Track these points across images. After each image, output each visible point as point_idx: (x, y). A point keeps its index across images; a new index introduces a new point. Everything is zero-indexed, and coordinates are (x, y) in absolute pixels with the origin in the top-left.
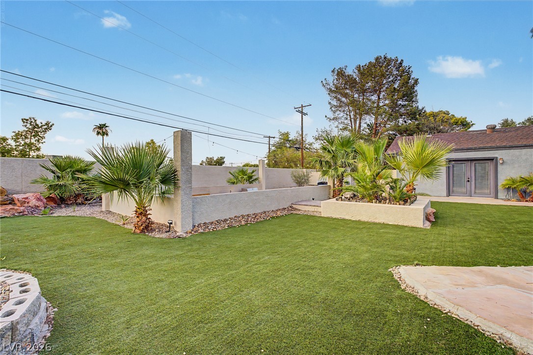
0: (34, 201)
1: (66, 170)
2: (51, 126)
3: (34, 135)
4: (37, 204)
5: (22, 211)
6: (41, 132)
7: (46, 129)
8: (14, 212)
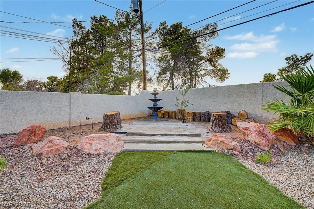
0: (254, 134)
1: (310, 90)
2: (311, 57)
3: (295, 68)
4: (257, 141)
5: (232, 147)
6: (301, 64)
7: (306, 60)
8: (224, 147)
